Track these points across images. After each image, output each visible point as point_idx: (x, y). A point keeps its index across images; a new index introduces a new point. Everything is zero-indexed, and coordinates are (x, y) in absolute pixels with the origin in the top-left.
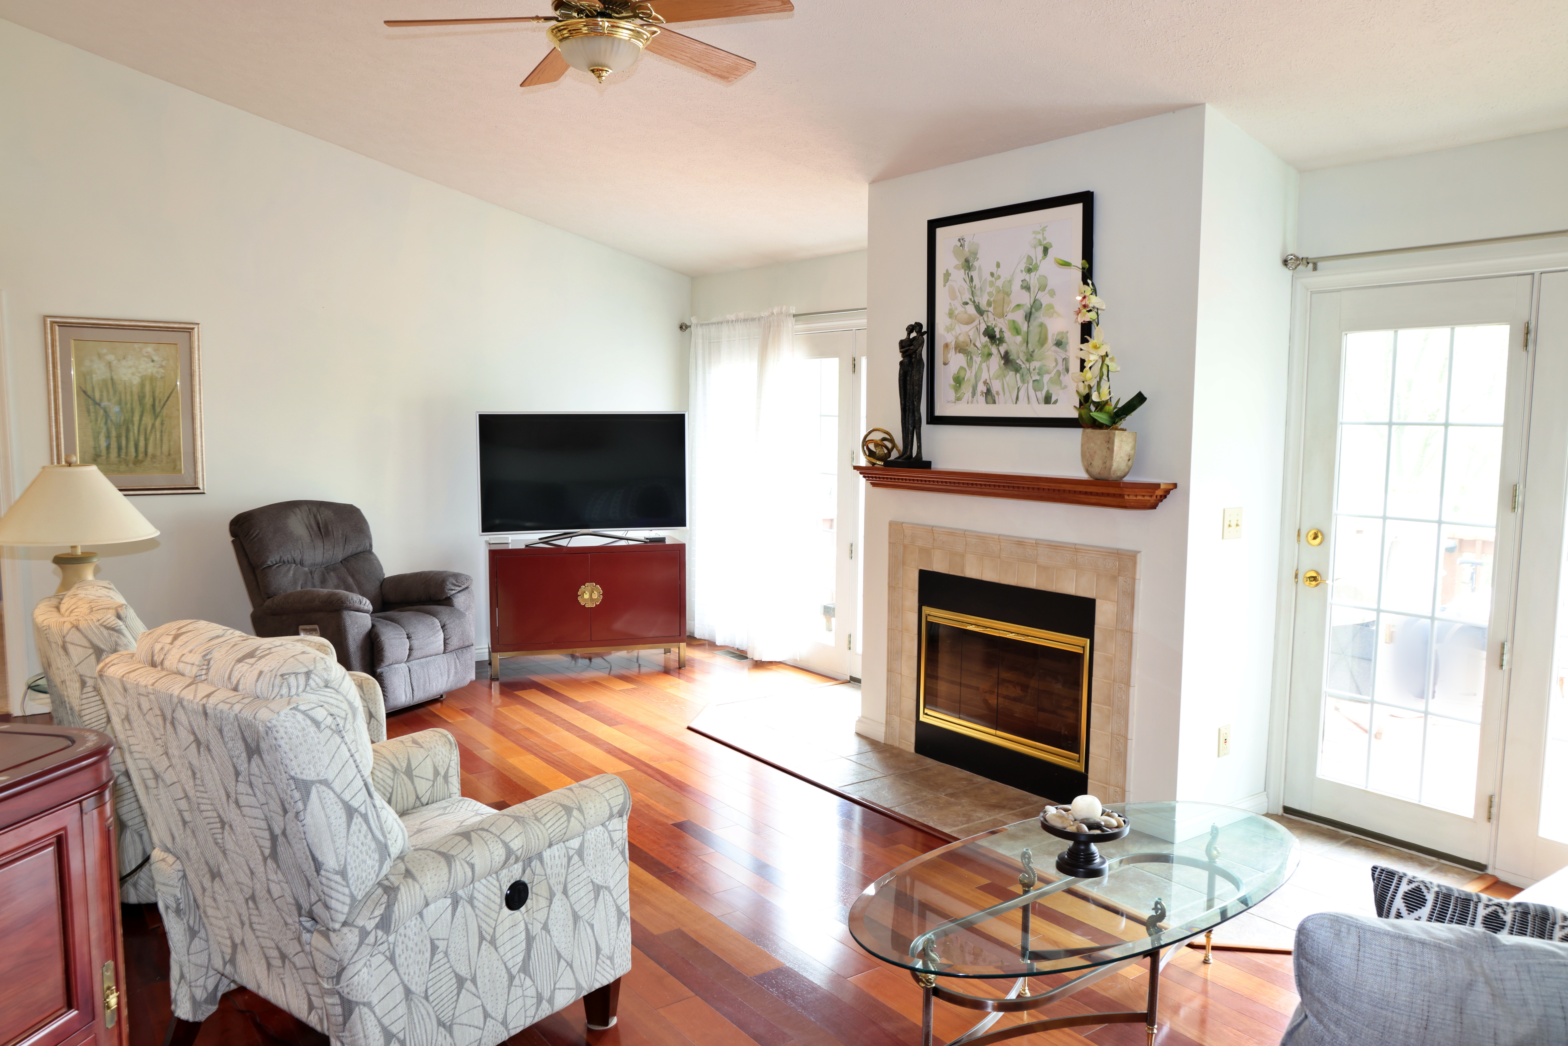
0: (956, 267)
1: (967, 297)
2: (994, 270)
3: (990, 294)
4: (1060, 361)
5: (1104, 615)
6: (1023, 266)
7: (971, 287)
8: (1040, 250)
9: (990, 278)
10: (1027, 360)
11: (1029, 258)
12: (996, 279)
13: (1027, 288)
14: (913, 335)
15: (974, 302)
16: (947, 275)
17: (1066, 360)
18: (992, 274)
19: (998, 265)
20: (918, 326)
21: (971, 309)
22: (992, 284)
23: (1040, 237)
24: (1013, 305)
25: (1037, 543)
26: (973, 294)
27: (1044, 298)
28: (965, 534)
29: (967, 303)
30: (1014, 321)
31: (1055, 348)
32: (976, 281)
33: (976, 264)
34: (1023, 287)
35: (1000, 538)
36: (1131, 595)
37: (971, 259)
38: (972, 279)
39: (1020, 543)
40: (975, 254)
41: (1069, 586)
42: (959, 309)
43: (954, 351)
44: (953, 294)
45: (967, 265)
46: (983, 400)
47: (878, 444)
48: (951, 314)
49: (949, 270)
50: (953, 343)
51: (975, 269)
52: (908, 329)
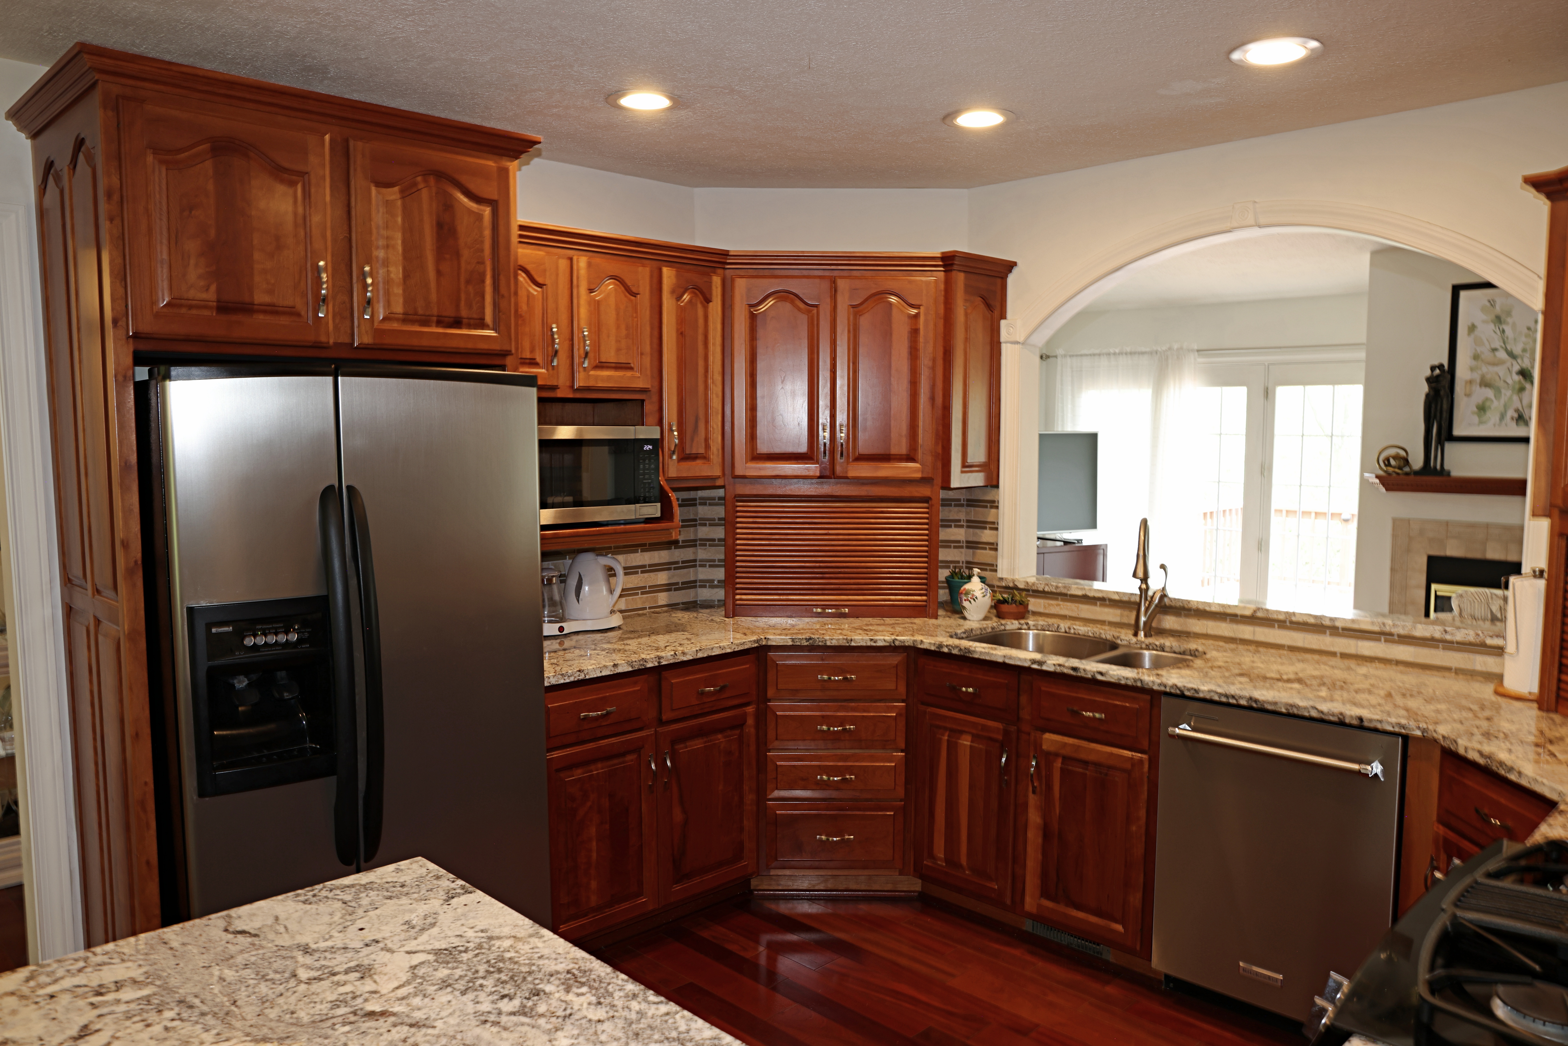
0: (1484, 322)
1: (1497, 344)
3: (1526, 342)
7: (1502, 338)
9: (1526, 331)
14: (1437, 371)
15: (1506, 348)
16: (1471, 328)
18: (1529, 328)
20: (1441, 366)
21: (1502, 354)
22: (1528, 335)
26: (1504, 342)
28: (1487, 526)
29: (1497, 350)
32: (1508, 332)
33: (1509, 320)
37: (1503, 316)
38: (1503, 331)
40: (1509, 313)
42: (1486, 354)
43: (1478, 386)
44: (1478, 342)
45: (1498, 320)
46: (1514, 424)
47: (1396, 457)
48: (1476, 357)
49: (1476, 324)
50: (1478, 381)
51: (1507, 324)
52: (1433, 368)
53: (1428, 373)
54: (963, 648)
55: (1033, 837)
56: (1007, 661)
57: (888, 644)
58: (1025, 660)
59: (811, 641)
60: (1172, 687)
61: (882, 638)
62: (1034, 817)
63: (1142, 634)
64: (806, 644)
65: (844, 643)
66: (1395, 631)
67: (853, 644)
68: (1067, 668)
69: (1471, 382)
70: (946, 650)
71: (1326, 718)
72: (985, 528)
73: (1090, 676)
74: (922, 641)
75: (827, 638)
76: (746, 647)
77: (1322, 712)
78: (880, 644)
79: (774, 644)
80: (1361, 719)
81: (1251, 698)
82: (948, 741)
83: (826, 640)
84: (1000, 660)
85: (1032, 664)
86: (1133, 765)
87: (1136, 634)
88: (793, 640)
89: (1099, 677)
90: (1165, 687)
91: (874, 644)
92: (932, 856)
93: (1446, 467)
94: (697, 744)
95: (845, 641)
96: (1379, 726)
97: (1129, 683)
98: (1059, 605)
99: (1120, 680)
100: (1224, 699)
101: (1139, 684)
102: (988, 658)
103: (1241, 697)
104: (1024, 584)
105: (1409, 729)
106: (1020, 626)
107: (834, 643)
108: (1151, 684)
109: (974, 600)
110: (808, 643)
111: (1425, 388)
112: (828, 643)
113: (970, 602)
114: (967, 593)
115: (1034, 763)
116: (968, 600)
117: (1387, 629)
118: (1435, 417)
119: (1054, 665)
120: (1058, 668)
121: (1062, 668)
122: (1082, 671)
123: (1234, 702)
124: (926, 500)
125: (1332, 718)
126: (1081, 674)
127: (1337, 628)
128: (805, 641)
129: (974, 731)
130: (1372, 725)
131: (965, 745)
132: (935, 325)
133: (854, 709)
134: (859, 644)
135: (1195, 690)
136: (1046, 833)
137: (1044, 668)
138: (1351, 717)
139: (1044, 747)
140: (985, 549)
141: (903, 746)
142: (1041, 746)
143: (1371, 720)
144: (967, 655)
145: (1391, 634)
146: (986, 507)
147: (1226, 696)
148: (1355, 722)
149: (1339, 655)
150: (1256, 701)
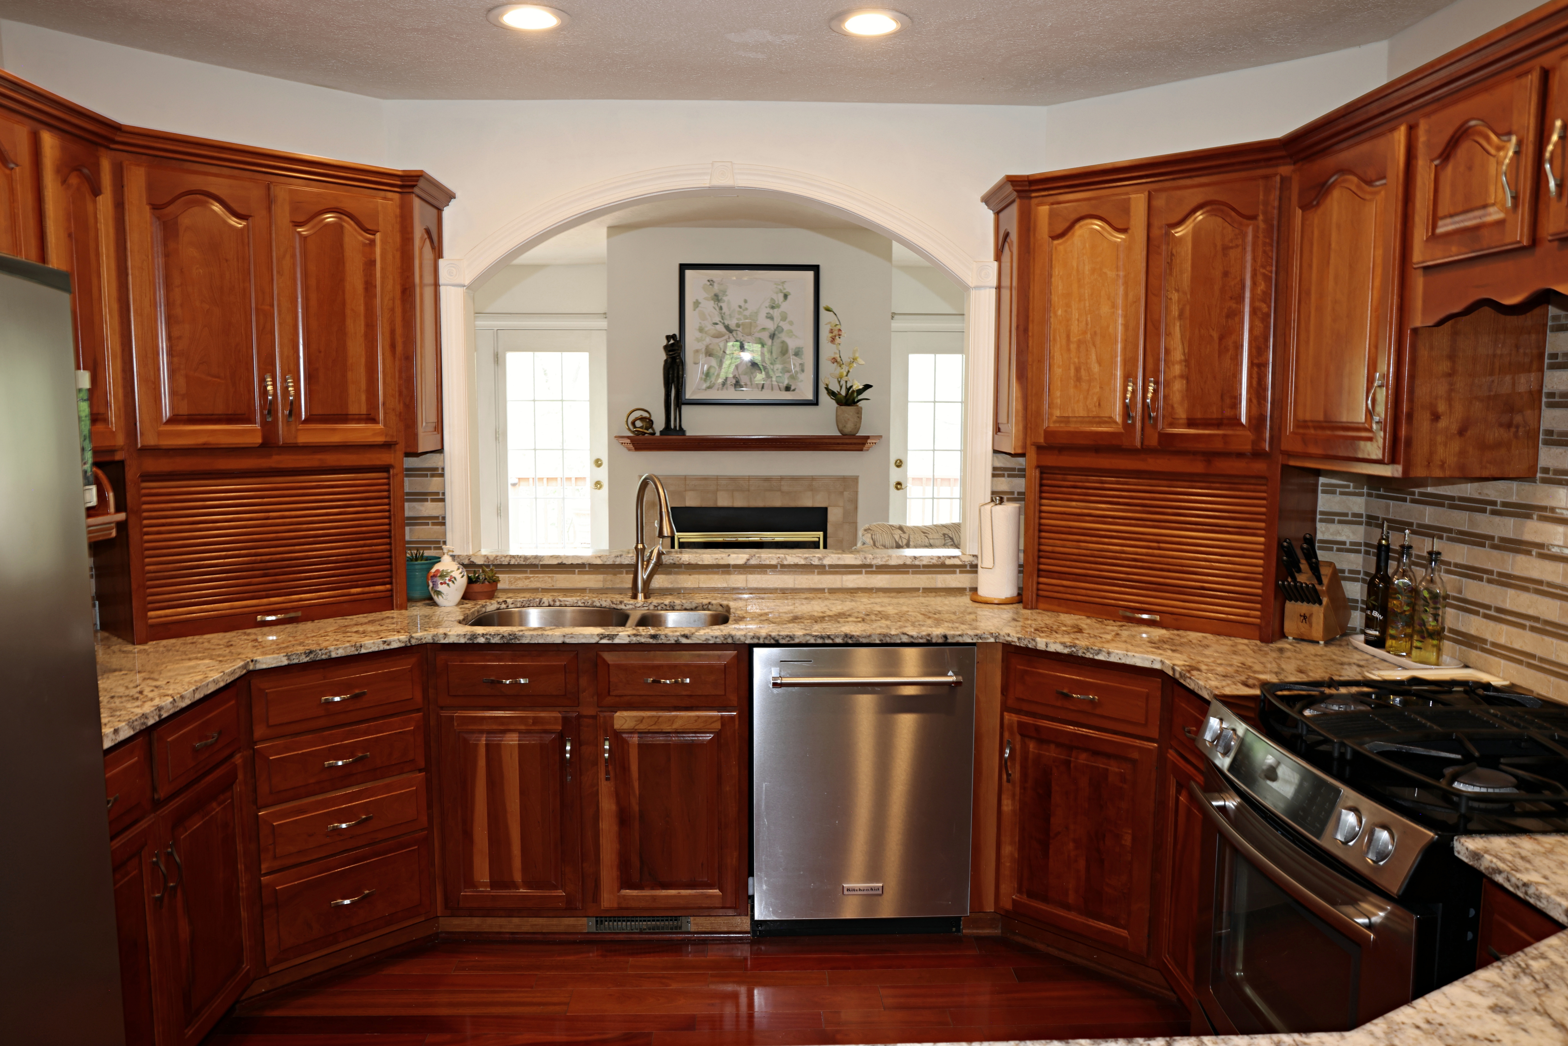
0: (705, 299)
1: (717, 319)
2: (742, 304)
3: (738, 319)
4: (797, 365)
5: (834, 516)
6: (767, 304)
7: (721, 313)
8: (781, 296)
9: (738, 309)
10: (771, 364)
11: (772, 299)
12: (744, 310)
13: (771, 318)
14: (672, 341)
15: (724, 323)
16: (697, 304)
17: (802, 365)
18: (740, 307)
19: (746, 301)
20: (674, 336)
21: (721, 328)
22: (740, 313)
23: (780, 287)
24: (759, 328)
25: (782, 478)
26: (722, 318)
27: (785, 326)
28: (717, 478)
29: (717, 324)
30: (760, 338)
31: (794, 357)
32: (725, 309)
33: (725, 298)
34: (767, 317)
35: (749, 478)
36: (854, 502)
37: (720, 295)
38: (721, 308)
39: (767, 479)
40: (724, 292)
41: (807, 502)
42: (709, 327)
43: (704, 355)
44: (703, 316)
45: (717, 298)
46: (733, 389)
47: (642, 419)
48: (701, 330)
49: (700, 301)
50: (704, 350)
51: (724, 302)
52: (668, 338)
53: (665, 342)
54: (506, 634)
55: (608, 826)
56: (568, 641)
57: (403, 645)
58: (592, 635)
59: (312, 656)
60: (766, 638)
61: (396, 638)
62: (607, 806)
63: (640, 596)
64: (306, 660)
65: (352, 651)
66: (874, 562)
67: (363, 651)
68: (644, 637)
69: (697, 351)
70: (482, 640)
71: (916, 641)
72: (426, 500)
73: (673, 642)
74: (445, 634)
75: (332, 648)
76: (237, 676)
77: (912, 637)
78: (395, 645)
79: (264, 666)
80: (945, 637)
81: (846, 635)
82: (487, 745)
83: (330, 652)
84: (559, 641)
85: (601, 639)
86: (723, 725)
87: (635, 597)
88: (288, 657)
89: (684, 641)
90: (759, 638)
91: (388, 647)
92: (471, 883)
93: (683, 426)
94: (196, 823)
95: (353, 649)
96: (961, 640)
97: (719, 641)
98: (529, 578)
99: (709, 640)
100: (820, 641)
101: (730, 641)
102: (541, 641)
103: (837, 636)
104: (483, 559)
105: (985, 638)
106: (499, 606)
107: (341, 653)
108: (742, 639)
109: (453, 582)
110: (308, 659)
111: (663, 356)
112: (334, 655)
113: (448, 585)
114: (442, 575)
115: (607, 747)
116: (445, 583)
117: (868, 562)
118: (673, 381)
119: (629, 636)
120: (634, 639)
121: (639, 638)
122: (663, 637)
123: (830, 641)
124: (386, 469)
125: (921, 641)
126: (663, 640)
127: (824, 566)
128: (304, 656)
129: (523, 727)
130: (954, 641)
131: (511, 745)
132: (394, 257)
133: (366, 733)
134: (370, 650)
135: (791, 637)
136: (623, 818)
137: (616, 641)
138: (937, 636)
139: (616, 726)
140: (427, 524)
141: (422, 764)
142: (613, 726)
143: (954, 636)
144: (513, 641)
145: (870, 566)
146: (426, 476)
147: (822, 637)
148: (940, 641)
149: (826, 591)
150: (851, 637)
